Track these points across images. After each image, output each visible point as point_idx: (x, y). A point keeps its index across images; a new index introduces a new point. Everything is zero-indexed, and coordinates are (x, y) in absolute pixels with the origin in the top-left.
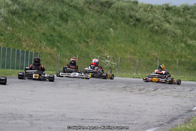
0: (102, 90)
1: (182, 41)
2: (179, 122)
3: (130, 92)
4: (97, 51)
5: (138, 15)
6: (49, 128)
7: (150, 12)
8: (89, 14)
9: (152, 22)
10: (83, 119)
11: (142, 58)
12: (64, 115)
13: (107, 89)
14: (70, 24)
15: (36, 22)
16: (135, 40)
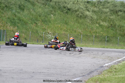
0: (46, 54)
1: (97, 23)
2: (95, 74)
3: (64, 55)
4: (43, 29)
5: (69, 6)
6: (12, 78)
7: (76, 4)
8: (38, 6)
9: (78, 10)
10: (34, 72)
11: (72, 34)
12: (22, 70)
13: (49, 53)
14: (26, 12)
15: (4, 11)
16: (67, 22)
